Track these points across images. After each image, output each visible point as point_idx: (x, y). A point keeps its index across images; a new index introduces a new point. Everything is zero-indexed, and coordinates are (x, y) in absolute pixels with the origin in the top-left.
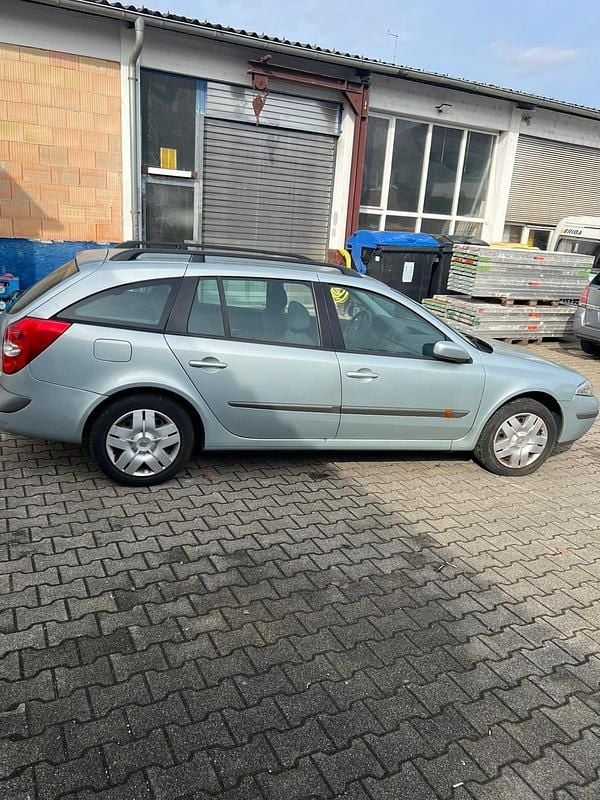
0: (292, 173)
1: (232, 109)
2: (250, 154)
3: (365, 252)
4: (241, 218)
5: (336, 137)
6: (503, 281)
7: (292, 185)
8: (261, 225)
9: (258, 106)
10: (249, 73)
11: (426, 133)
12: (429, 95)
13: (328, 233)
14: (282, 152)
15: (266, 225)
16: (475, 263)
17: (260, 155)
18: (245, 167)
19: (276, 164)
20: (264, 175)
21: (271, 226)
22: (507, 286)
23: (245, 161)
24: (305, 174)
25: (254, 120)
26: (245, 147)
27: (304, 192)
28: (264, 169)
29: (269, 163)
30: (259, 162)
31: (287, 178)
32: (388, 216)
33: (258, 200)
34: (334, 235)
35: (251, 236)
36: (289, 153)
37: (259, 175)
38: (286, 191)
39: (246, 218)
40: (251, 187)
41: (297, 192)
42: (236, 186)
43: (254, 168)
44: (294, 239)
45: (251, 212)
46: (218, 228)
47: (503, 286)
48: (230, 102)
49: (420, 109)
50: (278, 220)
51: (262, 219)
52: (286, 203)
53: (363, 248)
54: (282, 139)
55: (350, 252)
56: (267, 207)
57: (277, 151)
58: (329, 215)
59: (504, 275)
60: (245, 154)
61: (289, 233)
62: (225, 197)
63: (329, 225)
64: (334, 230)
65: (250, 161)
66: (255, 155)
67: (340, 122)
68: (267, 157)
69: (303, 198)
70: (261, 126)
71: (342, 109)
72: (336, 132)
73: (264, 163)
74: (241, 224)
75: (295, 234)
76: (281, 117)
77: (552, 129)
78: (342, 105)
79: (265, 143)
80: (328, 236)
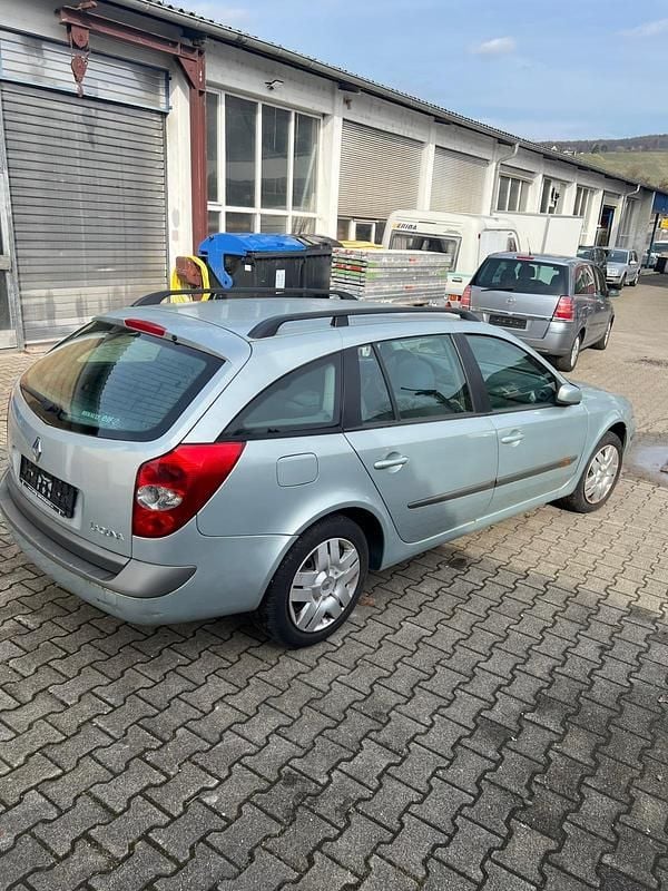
0: (118, 159)
1: (26, 69)
2: (64, 134)
3: (228, 261)
4: (62, 220)
5: (164, 115)
6: (387, 287)
7: (120, 175)
8: (88, 229)
9: (79, 71)
10: (62, 23)
11: (254, 112)
12: (257, 68)
13: (167, 236)
14: (103, 132)
15: (95, 230)
16: (363, 269)
17: (77, 136)
18: (58, 151)
19: (97, 148)
20: (84, 163)
21: (100, 230)
22: (389, 293)
23: (58, 143)
24: (132, 161)
25: (74, 88)
26: (56, 124)
27: (134, 185)
28: (83, 154)
29: (89, 147)
30: (77, 145)
31: (113, 167)
32: (227, 213)
33: (80, 197)
34: (176, 238)
35: (77, 245)
36: (111, 133)
37: (78, 162)
38: (115, 183)
39: (69, 221)
40: (70, 178)
41: (127, 184)
42: (50, 177)
43: (71, 153)
44: (130, 246)
45: (75, 213)
46: (34, 236)
47: (386, 293)
48: (24, 59)
49: (249, 83)
50: (108, 222)
51: (89, 222)
52: (115, 199)
53: (225, 256)
54: (101, 114)
55: (204, 260)
56: (93, 206)
57: (97, 131)
58: (166, 214)
59: (388, 280)
60: (57, 133)
61: (122, 238)
62: (39, 194)
63: (167, 225)
64: (176, 233)
65: (64, 143)
66: (71, 135)
67: (168, 95)
68: (86, 137)
69: (134, 193)
70: (85, 97)
71: (168, 79)
72: (163, 108)
73: (83, 145)
74: (63, 229)
75: (130, 239)
76: (100, 84)
77: (369, 115)
78: (167, 73)
79: (81, 119)
80: (167, 240)
